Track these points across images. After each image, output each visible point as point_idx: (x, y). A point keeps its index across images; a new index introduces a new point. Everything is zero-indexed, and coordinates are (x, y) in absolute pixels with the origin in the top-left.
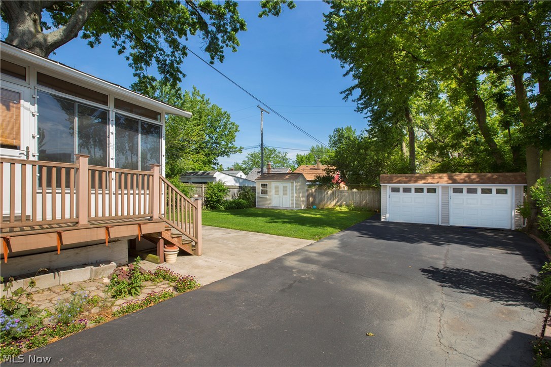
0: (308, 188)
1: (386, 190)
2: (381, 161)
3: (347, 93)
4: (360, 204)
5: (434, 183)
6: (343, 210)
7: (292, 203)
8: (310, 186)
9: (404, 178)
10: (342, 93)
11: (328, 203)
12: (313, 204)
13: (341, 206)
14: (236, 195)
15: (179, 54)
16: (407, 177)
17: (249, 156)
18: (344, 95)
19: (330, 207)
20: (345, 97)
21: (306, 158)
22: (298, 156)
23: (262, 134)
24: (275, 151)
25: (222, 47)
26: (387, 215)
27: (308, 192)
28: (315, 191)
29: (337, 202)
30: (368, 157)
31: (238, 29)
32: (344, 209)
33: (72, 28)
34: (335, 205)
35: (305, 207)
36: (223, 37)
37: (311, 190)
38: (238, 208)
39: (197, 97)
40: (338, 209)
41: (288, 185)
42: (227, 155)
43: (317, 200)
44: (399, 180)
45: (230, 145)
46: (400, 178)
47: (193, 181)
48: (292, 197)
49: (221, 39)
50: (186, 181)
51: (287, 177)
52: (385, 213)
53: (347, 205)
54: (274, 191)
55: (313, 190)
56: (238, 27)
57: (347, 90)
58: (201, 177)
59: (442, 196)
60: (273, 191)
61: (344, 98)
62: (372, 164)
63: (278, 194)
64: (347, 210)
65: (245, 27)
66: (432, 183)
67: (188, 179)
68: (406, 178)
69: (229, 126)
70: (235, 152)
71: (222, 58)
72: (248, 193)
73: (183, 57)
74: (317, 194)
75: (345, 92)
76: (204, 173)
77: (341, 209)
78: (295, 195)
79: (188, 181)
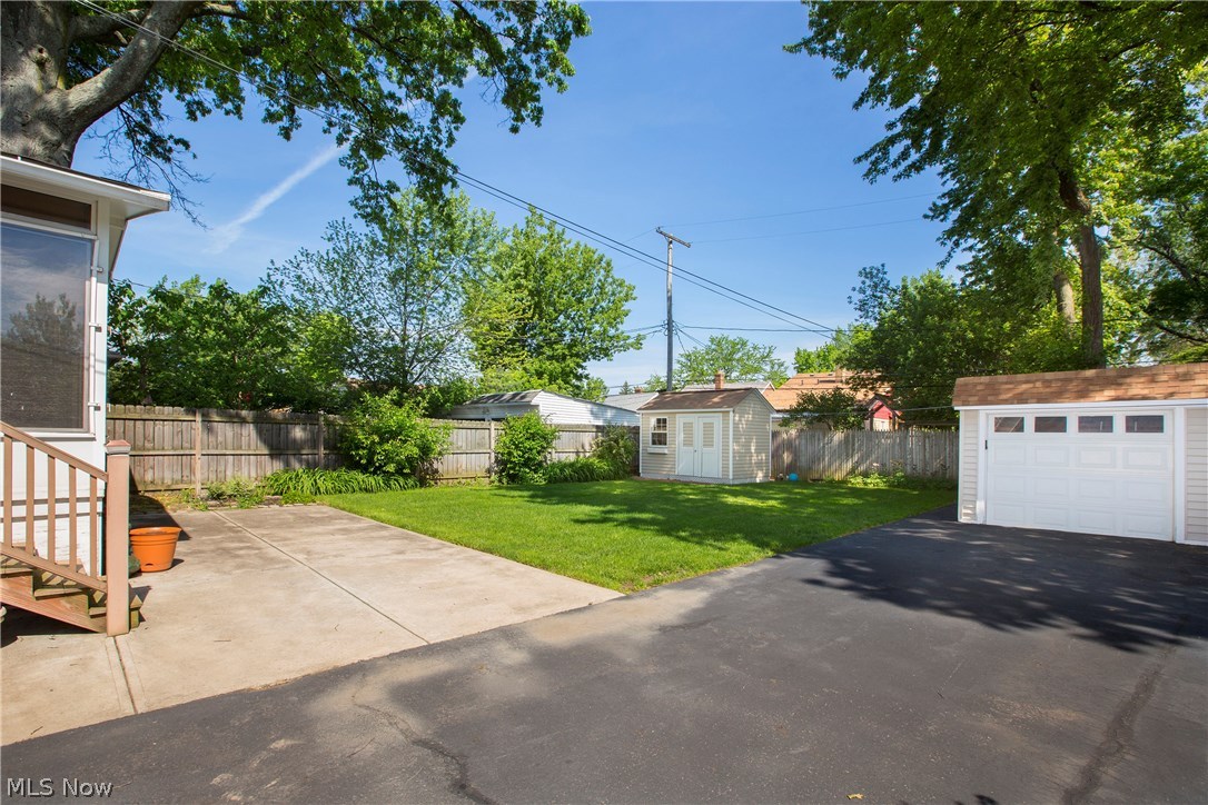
0: (779, 428)
1: (977, 424)
2: (991, 345)
3: (873, 158)
4: (924, 470)
5: (1155, 398)
6: (871, 486)
7: (725, 468)
8: (785, 423)
9: (1038, 384)
10: (859, 159)
11: (833, 468)
12: (791, 468)
13: (866, 475)
14: (587, 448)
15: (448, 122)
16: (1050, 381)
17: (683, 360)
18: (866, 165)
19: (838, 476)
20: (870, 169)
21: (819, 356)
22: (798, 354)
23: (670, 299)
24: (744, 344)
25: (536, 87)
26: (980, 505)
27: (779, 440)
28: (799, 437)
29: (858, 464)
30: (947, 335)
31: (570, 34)
32: (874, 482)
33: (124, 71)
34: (852, 472)
35: (766, 476)
36: (537, 61)
37: (787, 432)
38: (579, 480)
39: (538, 228)
40: (858, 482)
41: (716, 419)
42: (606, 355)
43: (803, 459)
44: (1021, 394)
45: (612, 332)
46: (1024, 386)
47: (494, 416)
48: (725, 451)
49: (533, 67)
50: (481, 417)
51: (716, 400)
52: (972, 498)
53: (883, 473)
54: (682, 435)
55: (793, 432)
56: (571, 29)
57: (873, 150)
58: (509, 407)
59: (1188, 441)
60: (680, 437)
61: (867, 175)
62: (959, 353)
63: (691, 445)
64: (882, 486)
65: (587, 27)
66: (1145, 398)
67: (484, 413)
68: (1047, 383)
69: (609, 289)
70: (626, 348)
71: (537, 116)
72: (616, 441)
73: (457, 129)
74: (803, 441)
75: (866, 156)
76: (515, 396)
77: (865, 484)
78: (732, 447)
79: (485, 416)
